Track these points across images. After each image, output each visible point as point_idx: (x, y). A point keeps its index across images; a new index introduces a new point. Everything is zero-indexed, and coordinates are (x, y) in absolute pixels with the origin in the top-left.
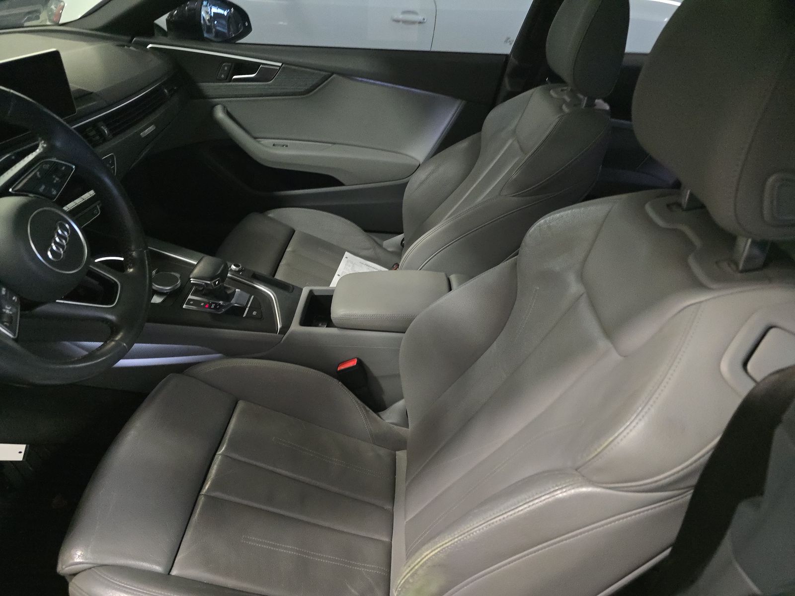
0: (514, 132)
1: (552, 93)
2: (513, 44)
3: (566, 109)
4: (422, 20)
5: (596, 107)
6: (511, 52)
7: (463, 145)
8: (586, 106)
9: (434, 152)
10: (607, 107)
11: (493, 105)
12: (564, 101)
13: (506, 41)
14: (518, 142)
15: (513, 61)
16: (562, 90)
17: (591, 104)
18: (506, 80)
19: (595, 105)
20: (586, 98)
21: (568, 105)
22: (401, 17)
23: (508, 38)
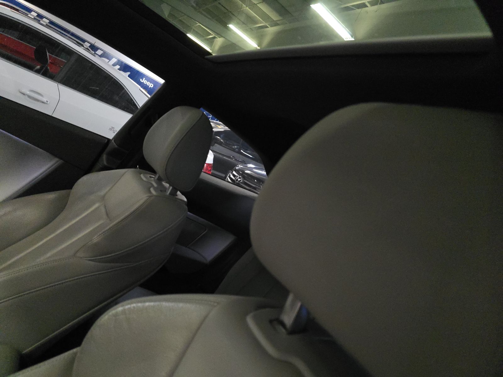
0: (103, 198)
1: (142, 176)
2: (116, 133)
3: (154, 192)
4: (45, 102)
5: (177, 197)
6: (114, 138)
7: (51, 196)
8: (170, 194)
9: (18, 194)
10: (185, 200)
11: (88, 171)
12: (153, 186)
13: (111, 129)
14: (105, 207)
15: (114, 145)
16: (150, 177)
17: (173, 194)
18: (104, 157)
19: (177, 195)
20: (171, 188)
21: (155, 189)
22: (28, 93)
23: (113, 128)
